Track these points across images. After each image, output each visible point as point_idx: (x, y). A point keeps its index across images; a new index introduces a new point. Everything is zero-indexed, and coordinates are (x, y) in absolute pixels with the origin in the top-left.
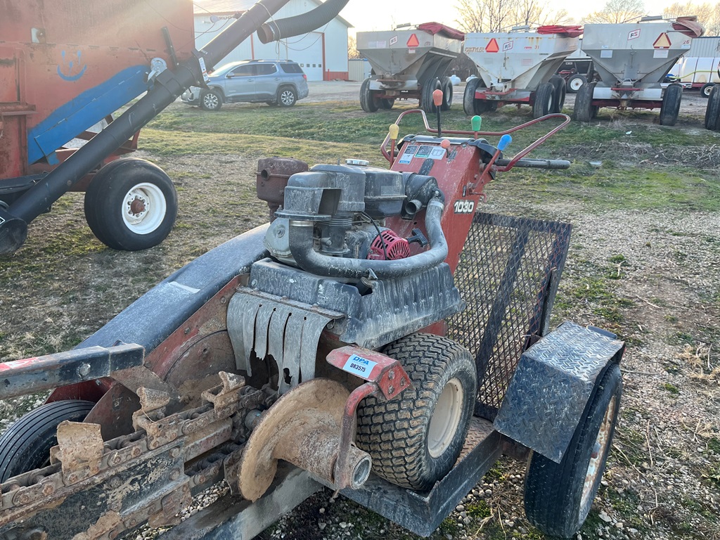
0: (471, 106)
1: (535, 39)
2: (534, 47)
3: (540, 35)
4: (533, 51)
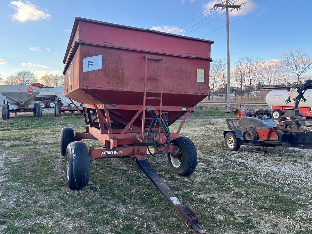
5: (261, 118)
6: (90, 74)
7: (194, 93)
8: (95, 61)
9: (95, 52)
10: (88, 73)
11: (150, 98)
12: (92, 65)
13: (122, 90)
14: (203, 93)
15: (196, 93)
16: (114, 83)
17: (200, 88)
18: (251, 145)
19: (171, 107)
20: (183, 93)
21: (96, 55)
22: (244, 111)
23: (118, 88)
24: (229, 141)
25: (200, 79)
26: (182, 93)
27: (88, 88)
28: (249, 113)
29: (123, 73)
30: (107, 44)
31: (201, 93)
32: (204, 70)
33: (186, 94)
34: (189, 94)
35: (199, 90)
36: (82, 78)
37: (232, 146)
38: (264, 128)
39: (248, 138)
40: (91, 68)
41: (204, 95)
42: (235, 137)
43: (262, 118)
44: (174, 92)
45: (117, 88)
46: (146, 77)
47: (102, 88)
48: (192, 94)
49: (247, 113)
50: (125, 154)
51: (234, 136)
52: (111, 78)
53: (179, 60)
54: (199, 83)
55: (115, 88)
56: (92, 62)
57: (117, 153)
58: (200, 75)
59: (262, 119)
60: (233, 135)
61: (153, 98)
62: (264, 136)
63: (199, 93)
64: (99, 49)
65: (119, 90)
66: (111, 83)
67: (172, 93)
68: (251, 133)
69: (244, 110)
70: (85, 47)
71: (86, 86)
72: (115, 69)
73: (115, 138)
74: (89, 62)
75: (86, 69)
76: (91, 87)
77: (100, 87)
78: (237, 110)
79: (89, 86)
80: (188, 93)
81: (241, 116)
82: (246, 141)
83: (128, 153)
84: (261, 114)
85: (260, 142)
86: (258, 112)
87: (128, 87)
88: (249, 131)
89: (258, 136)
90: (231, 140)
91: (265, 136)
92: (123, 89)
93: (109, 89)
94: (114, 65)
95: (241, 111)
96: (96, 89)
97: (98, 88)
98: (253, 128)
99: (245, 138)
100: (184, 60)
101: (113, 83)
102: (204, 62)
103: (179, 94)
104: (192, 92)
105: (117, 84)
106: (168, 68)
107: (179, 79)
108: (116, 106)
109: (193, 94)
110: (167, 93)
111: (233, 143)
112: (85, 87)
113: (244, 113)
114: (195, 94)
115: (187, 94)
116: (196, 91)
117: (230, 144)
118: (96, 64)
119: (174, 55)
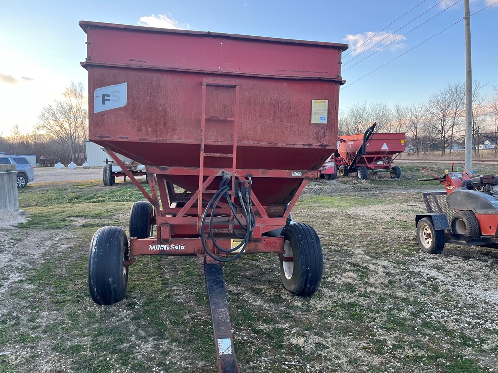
5: (488, 192)
6: (106, 116)
7: (307, 145)
8: (115, 94)
9: (115, 79)
10: (102, 114)
11: (212, 155)
12: (109, 100)
13: (163, 142)
14: (326, 145)
15: (310, 145)
16: (150, 129)
17: (319, 134)
18: (463, 244)
19: (270, 170)
20: (284, 145)
21: (116, 82)
22: (460, 178)
23: (156, 137)
24: (425, 234)
25: (319, 118)
26: (281, 145)
27: (103, 139)
28: (467, 182)
29: (165, 111)
30: (135, 62)
31: (320, 145)
32: (327, 101)
33: (288, 146)
34: (294, 147)
35: (317, 138)
36: (93, 123)
37: (428, 244)
38: (490, 212)
39: (460, 231)
40: (109, 106)
41: (327, 148)
42: (433, 227)
43: (491, 192)
44: (264, 144)
45: (154, 139)
46: (204, 117)
47: (127, 138)
48: (300, 146)
49: (465, 182)
50: (190, 251)
51: (432, 225)
52: (143, 122)
53: (274, 84)
54: (317, 125)
55: (152, 139)
56: (109, 96)
57: (177, 248)
58: (319, 111)
59: (491, 194)
60: (429, 222)
61: (218, 155)
62: (490, 227)
63: (316, 145)
64: (121, 72)
65: (158, 142)
66: (144, 130)
67: (259, 145)
68: (465, 220)
69: (460, 176)
70: (96, 69)
71: (99, 135)
72: (150, 106)
73: (166, 223)
74: (104, 96)
75: (99, 108)
76: (108, 137)
77: (124, 137)
78: (445, 177)
79: (104, 136)
80: (294, 145)
81: (452, 188)
82: (457, 237)
83: (196, 250)
84: (489, 184)
85: (485, 240)
86: (484, 180)
87: (175, 136)
88: (461, 216)
89: (479, 227)
90: (428, 232)
91: (492, 228)
92: (165, 139)
93: (140, 140)
94: (148, 98)
95: (453, 178)
96: (116, 140)
97: (121, 138)
98: (471, 211)
99: (455, 230)
100: (285, 84)
101: (147, 131)
102: (327, 86)
103: (275, 147)
104: (301, 143)
105: (155, 131)
106: (252, 100)
107: (273, 120)
108: (166, 169)
109: (303, 147)
110: (251, 145)
111: (431, 238)
112: (99, 137)
113: (458, 182)
114: (307, 147)
115: (292, 146)
116: (311, 141)
117: (426, 239)
118: (116, 98)
119: (260, 76)
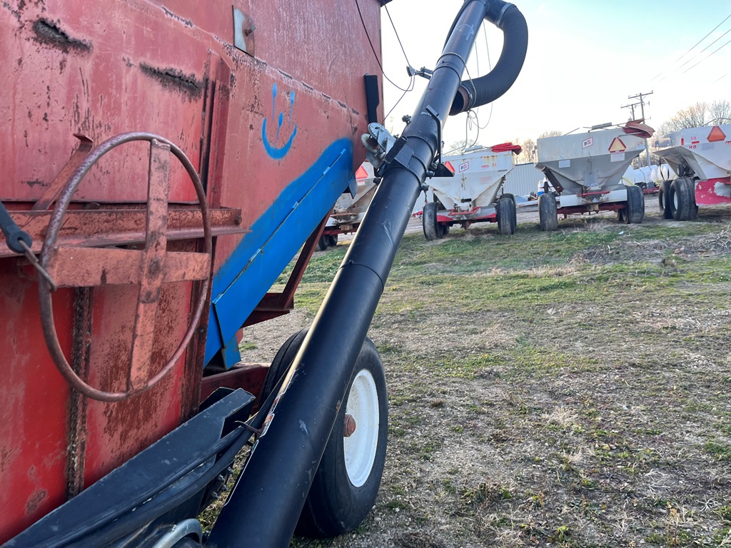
0: (433, 230)
1: (491, 158)
2: (490, 165)
3: (495, 154)
4: (491, 169)
